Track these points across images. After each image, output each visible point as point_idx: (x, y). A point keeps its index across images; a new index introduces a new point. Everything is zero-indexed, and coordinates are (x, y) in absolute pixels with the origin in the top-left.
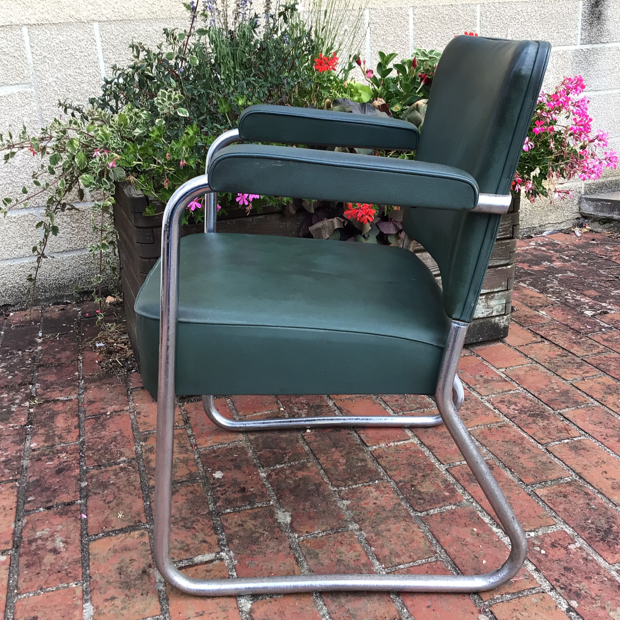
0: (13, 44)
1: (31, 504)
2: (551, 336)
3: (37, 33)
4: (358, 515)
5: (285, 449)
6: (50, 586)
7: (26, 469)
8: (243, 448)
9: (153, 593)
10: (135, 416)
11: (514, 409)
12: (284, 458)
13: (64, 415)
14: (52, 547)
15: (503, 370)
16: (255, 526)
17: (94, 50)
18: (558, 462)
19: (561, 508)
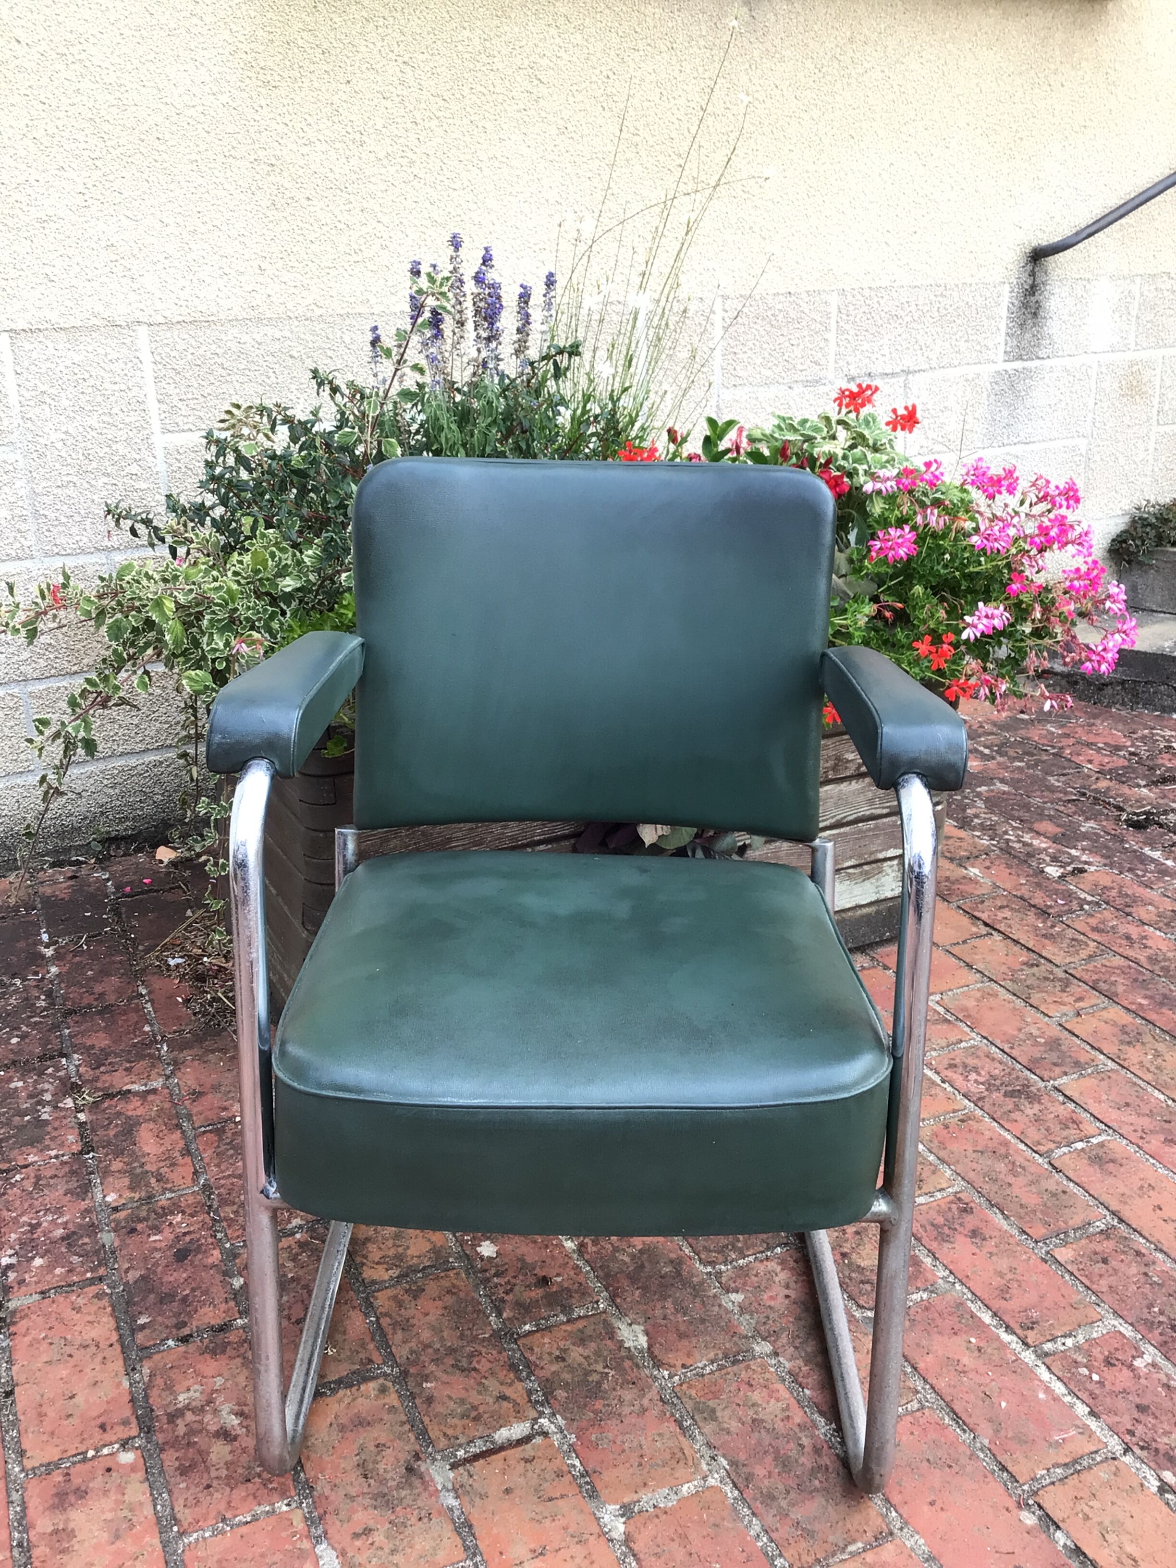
1: (147, 1331)
2: (1000, 922)
4: (765, 1323)
6: (238, 1512)
7: (113, 1253)
9: (440, 1514)
11: (976, 1081)
13: (151, 1125)
14: (219, 1427)
15: (937, 997)
16: (586, 1358)
17: (139, 379)
18: (1076, 1190)
19: (1103, 1285)
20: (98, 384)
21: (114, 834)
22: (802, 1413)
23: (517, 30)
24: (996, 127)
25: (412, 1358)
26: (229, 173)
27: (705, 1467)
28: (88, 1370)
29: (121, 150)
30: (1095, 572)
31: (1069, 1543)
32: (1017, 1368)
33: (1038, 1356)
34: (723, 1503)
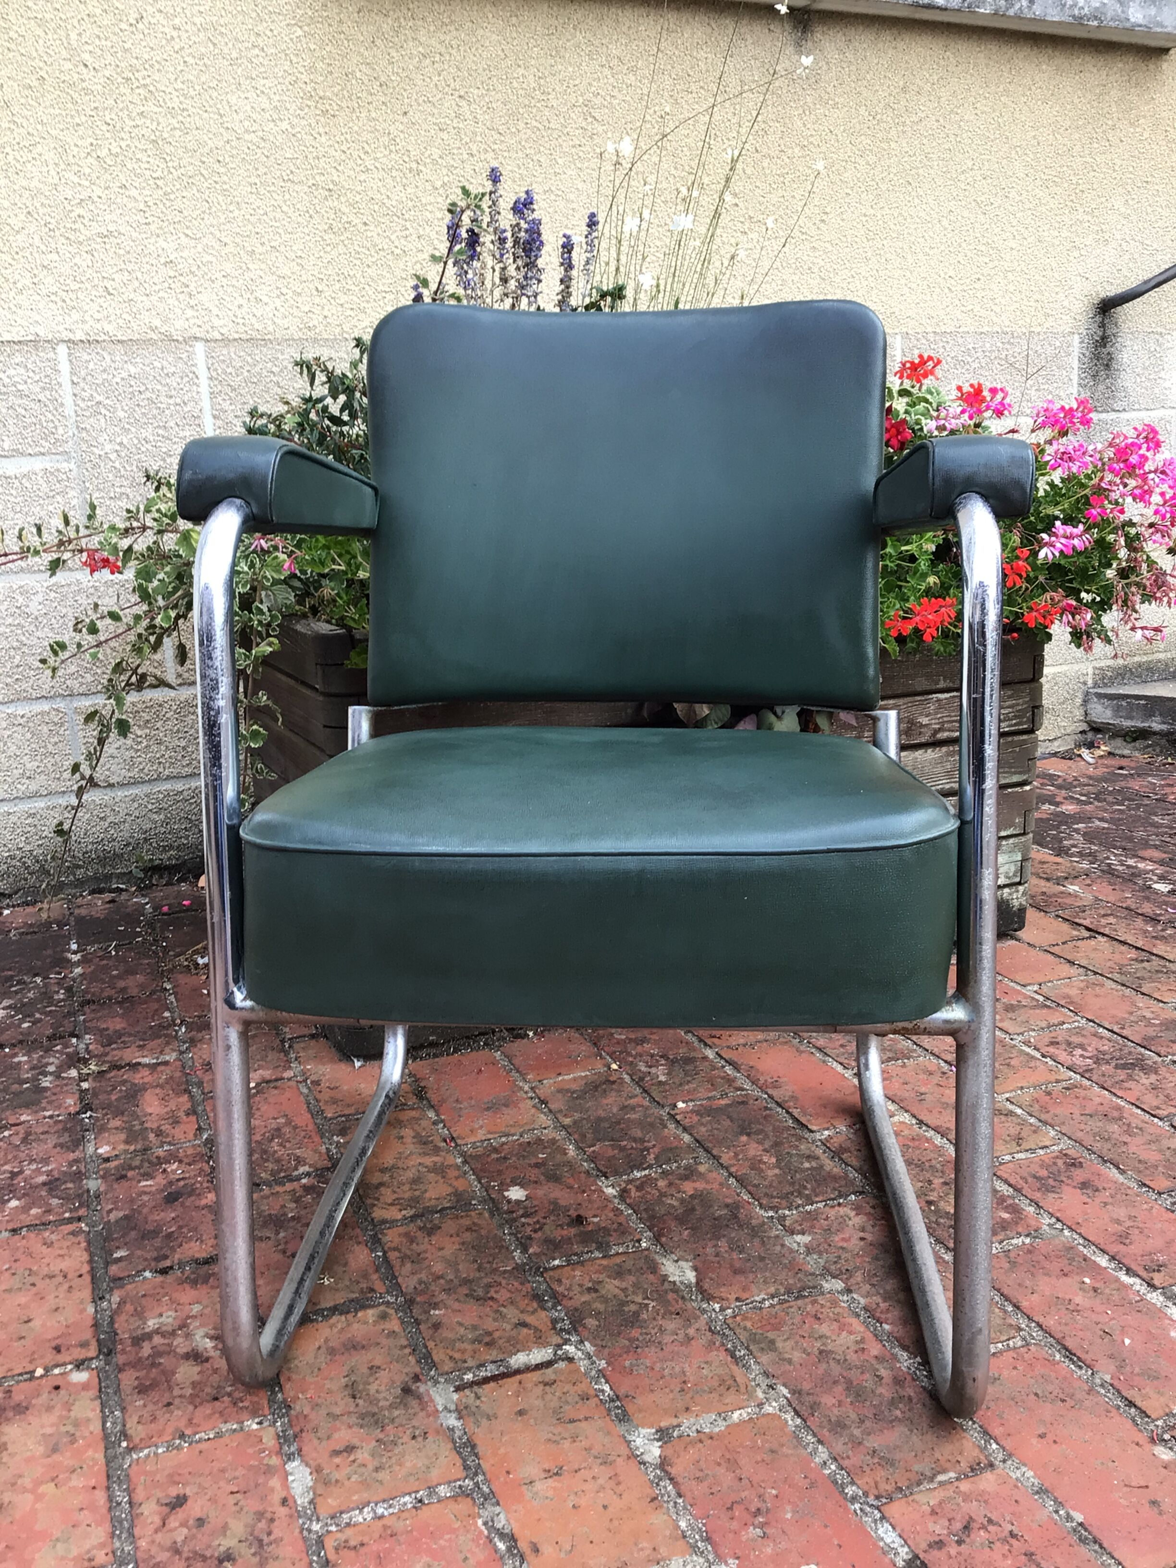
0: (37, 378)
1: (122, 1264)
2: (1105, 927)
3: (86, 357)
4: (835, 1262)
5: (642, 1141)
6: (199, 1429)
7: (97, 1197)
8: (553, 1141)
9: (438, 1432)
10: (309, 1088)
11: (1082, 1056)
12: (645, 1157)
13: (158, 1091)
14: (190, 1349)
16: (623, 1290)
17: (194, 394)
20: (154, 396)
21: (157, 863)
22: (880, 1346)
23: (571, 69)
24: (1055, 179)
25: (419, 1288)
26: (287, 196)
27: (760, 1394)
28: (50, 1298)
29: (182, 170)
32: (1140, 1306)
33: (1168, 1298)
34: (782, 1429)
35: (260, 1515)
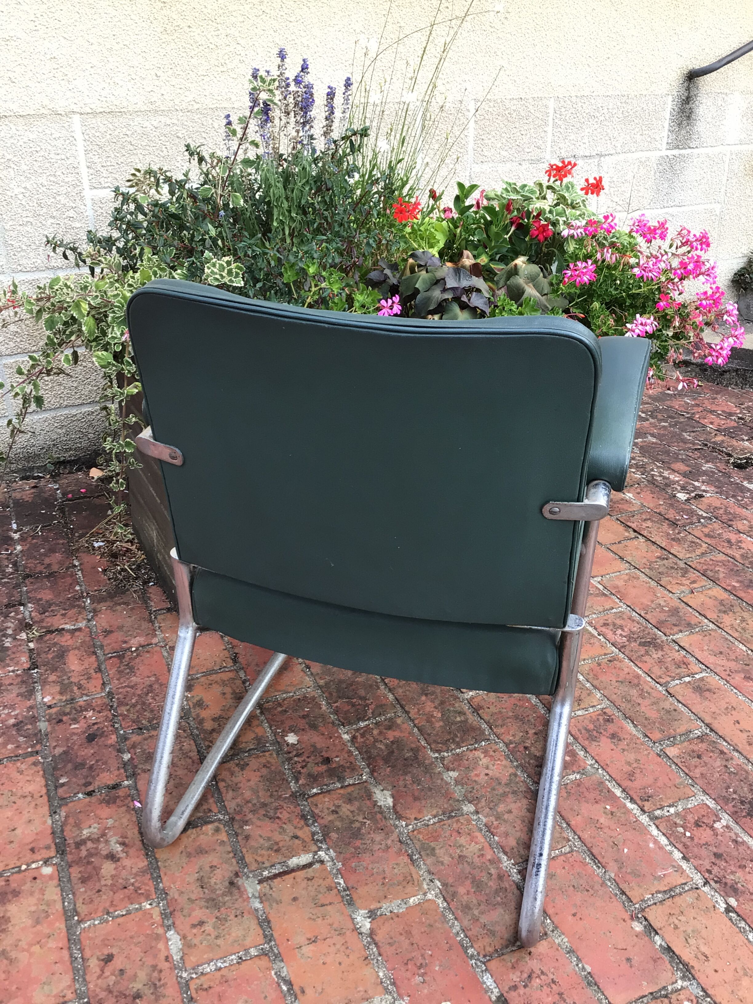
1: (65, 788)
2: (644, 529)
4: (471, 792)
5: (365, 698)
6: (117, 908)
7: (46, 735)
8: (314, 698)
9: (249, 913)
10: (167, 652)
11: (621, 635)
12: (366, 712)
13: (76, 652)
14: (108, 852)
15: (599, 579)
16: (352, 812)
17: (74, 152)
18: (683, 709)
19: (697, 773)
20: (46, 154)
21: (62, 459)
22: (492, 852)
25: (237, 809)
26: (134, 8)
27: (425, 887)
28: (25, 812)
30: (718, 295)
31: (663, 944)
32: (636, 826)
33: (651, 819)
34: (436, 911)
35: (154, 967)
